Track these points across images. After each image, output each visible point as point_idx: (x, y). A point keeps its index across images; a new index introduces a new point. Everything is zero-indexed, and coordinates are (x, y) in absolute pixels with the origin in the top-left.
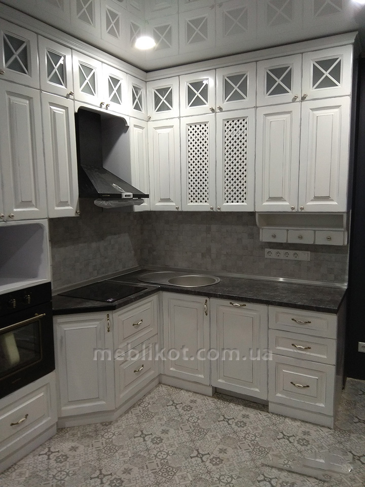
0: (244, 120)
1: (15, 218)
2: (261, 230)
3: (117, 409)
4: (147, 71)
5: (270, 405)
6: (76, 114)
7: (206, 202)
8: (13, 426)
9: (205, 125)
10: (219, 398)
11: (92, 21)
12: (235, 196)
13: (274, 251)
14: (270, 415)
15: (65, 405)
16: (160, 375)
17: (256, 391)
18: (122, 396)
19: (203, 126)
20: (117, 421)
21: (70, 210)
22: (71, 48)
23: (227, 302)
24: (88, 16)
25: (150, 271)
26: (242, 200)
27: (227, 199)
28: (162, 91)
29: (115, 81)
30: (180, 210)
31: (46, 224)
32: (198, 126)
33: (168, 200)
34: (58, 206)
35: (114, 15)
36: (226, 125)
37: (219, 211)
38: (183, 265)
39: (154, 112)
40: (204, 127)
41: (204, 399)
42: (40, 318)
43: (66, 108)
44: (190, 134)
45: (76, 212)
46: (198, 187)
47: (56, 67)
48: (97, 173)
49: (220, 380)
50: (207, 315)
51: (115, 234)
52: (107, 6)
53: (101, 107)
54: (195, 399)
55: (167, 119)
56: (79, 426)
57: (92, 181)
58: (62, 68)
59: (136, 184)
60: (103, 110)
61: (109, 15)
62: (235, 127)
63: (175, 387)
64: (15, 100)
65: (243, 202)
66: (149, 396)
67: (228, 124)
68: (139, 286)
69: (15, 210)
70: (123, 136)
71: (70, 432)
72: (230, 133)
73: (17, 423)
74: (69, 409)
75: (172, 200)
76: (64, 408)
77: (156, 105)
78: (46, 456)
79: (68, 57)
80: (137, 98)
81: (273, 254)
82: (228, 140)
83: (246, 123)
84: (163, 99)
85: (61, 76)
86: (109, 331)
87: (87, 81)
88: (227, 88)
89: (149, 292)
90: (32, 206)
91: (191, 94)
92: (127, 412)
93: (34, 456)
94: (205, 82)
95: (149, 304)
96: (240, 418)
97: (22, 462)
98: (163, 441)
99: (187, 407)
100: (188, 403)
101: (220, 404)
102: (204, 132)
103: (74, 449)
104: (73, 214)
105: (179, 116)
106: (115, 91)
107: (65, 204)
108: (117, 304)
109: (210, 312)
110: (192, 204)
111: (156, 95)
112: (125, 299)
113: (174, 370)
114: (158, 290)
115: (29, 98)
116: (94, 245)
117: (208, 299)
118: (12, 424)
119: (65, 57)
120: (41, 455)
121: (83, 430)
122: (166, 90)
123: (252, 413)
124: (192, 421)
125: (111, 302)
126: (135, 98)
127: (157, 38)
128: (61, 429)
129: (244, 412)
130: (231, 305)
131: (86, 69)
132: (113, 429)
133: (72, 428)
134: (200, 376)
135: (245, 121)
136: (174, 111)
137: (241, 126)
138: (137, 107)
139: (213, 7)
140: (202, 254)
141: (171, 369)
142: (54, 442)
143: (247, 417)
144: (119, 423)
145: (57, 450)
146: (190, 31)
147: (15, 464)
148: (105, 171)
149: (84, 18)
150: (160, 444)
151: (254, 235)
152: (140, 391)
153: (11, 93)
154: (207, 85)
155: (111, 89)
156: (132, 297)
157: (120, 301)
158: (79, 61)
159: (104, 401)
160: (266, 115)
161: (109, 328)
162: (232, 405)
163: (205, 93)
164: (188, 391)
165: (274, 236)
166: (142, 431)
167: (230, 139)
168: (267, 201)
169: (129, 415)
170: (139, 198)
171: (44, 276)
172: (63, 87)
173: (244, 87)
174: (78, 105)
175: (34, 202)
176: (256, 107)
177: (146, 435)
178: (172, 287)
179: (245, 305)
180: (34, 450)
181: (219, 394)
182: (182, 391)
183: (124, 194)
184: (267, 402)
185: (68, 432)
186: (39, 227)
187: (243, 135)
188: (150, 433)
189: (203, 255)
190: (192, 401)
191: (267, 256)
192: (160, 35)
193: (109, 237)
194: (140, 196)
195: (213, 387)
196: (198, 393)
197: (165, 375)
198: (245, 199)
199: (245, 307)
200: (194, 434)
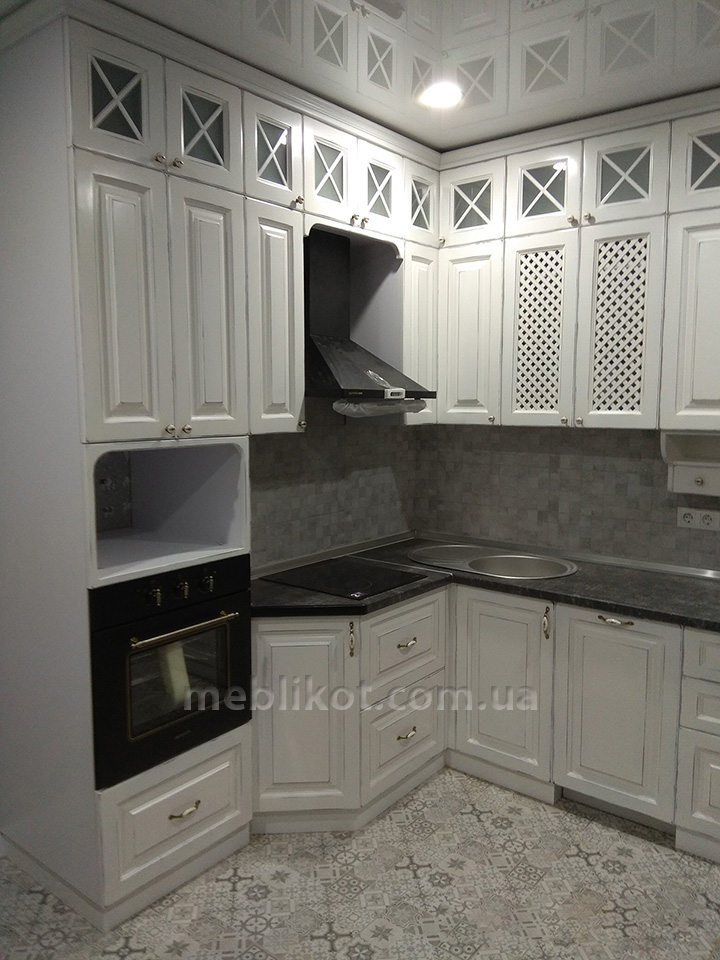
0: (640, 241)
1: (193, 433)
2: (670, 469)
3: (362, 808)
4: (442, 151)
5: (679, 834)
6: (306, 239)
7: (552, 407)
8: (174, 820)
9: (557, 253)
10: (568, 810)
11: (341, 59)
12: (615, 396)
13: (698, 514)
14: (677, 855)
15: (268, 790)
16: (447, 751)
17: (649, 803)
18: (373, 783)
19: (552, 253)
20: (362, 832)
21: (288, 420)
22: (302, 113)
23: (592, 615)
24: (335, 51)
25: (433, 543)
26: (630, 405)
27: (598, 402)
28: (471, 188)
29: (380, 172)
30: (497, 422)
31: (244, 444)
32: (542, 255)
33: (474, 403)
34: (267, 412)
35: (382, 45)
36: (600, 251)
37: (579, 426)
38: (498, 533)
39: (454, 229)
40: (554, 256)
41: (538, 809)
42: (228, 620)
43: (289, 228)
44: (523, 270)
45: (300, 424)
46: (536, 376)
47: (273, 151)
48: (340, 350)
49: (571, 774)
50: (547, 637)
51: (366, 469)
52: (371, 29)
53: (352, 224)
54: (518, 806)
55: (478, 243)
56: (290, 834)
57: (331, 366)
58: (285, 153)
59: (411, 370)
60: (356, 230)
61: (373, 45)
62: (622, 254)
63: (478, 778)
64: (200, 214)
65: (633, 408)
66: (425, 790)
67: (605, 250)
68: (410, 570)
69: (193, 418)
70: (391, 278)
71: (275, 844)
72: (609, 268)
73: (181, 816)
74: (273, 799)
75: (481, 402)
76: (264, 796)
77: (457, 216)
78: (230, 885)
79: (296, 130)
80: (421, 203)
81: (698, 518)
82: (604, 281)
83: (645, 246)
84: (472, 204)
85: (281, 168)
86: (352, 654)
87: (329, 174)
88: (607, 177)
89: (431, 583)
90: (222, 411)
91: (529, 191)
92: (381, 816)
93: (208, 881)
94: (558, 167)
95: (429, 608)
96: (612, 854)
97: (186, 890)
98: (453, 883)
99: (502, 820)
100: (503, 812)
101: (570, 820)
102: (554, 267)
103: (280, 876)
104: (293, 428)
105: (502, 235)
106: (379, 192)
107: (278, 408)
108: (369, 603)
109: (554, 632)
110: (522, 411)
111: (457, 196)
112: (384, 595)
113: (476, 743)
114: (448, 581)
115: (225, 211)
116: (327, 487)
117: (551, 605)
118: (171, 817)
119: (290, 130)
120: (222, 880)
121: (298, 841)
122: (478, 185)
123: (639, 848)
124: (512, 849)
125: (358, 599)
126: (417, 205)
127: (465, 83)
128: (257, 835)
129: (621, 843)
130: (601, 621)
131: (327, 152)
132: (355, 847)
133: (278, 836)
134: (530, 760)
135: (643, 243)
136: (493, 227)
137: (633, 253)
138: (420, 222)
139: (580, 15)
140: (540, 512)
141: (471, 741)
142: (243, 859)
143: (629, 853)
144: (367, 836)
145: (249, 875)
146: (531, 66)
147: (174, 892)
148: (355, 347)
149: (327, 54)
150: (447, 888)
151: (655, 478)
152: (408, 777)
153: (193, 202)
154: (563, 173)
155: (372, 188)
156: (398, 591)
157: (376, 598)
158: (316, 137)
159: (340, 790)
160: (690, 230)
161: (352, 649)
162: (596, 827)
163: (558, 188)
164: (504, 788)
165: (701, 483)
166: (411, 858)
167: (609, 280)
168: (687, 407)
169: (387, 823)
170: (417, 398)
171: (238, 544)
172: (286, 188)
173: (642, 175)
174: (311, 222)
175: (226, 405)
176: (668, 214)
177: (419, 867)
178: (477, 577)
179: (632, 624)
180: (207, 871)
181: (567, 800)
182: (492, 788)
183: (390, 391)
184: (674, 827)
185: (269, 843)
186: (232, 449)
187: (638, 271)
188: (426, 863)
189: (542, 516)
190: (511, 810)
191: (681, 523)
192: (470, 77)
193: (356, 473)
194: (419, 395)
195: (556, 787)
196: (525, 796)
197: (457, 751)
198: (639, 403)
199: (630, 627)
200: (516, 875)
